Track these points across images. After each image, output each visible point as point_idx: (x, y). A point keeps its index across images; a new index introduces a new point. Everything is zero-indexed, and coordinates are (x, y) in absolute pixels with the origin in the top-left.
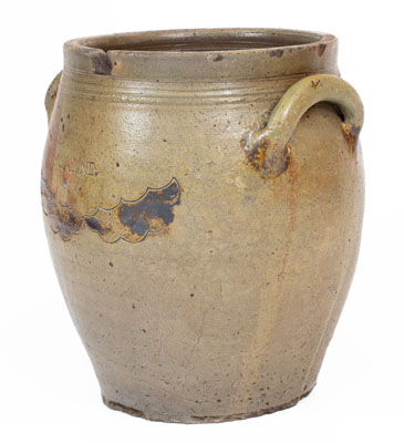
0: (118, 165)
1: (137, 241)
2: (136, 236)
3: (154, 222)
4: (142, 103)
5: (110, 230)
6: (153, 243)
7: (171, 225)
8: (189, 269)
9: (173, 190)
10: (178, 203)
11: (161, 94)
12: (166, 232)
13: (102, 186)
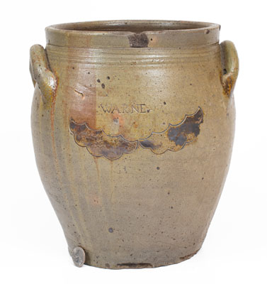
0: (165, 103)
1: (179, 149)
2: (179, 146)
3: (190, 136)
4: (173, 63)
5: (160, 146)
6: (188, 149)
7: (199, 136)
8: (203, 162)
9: (199, 115)
10: (202, 122)
11: (183, 56)
12: (196, 141)
13: (154, 119)
